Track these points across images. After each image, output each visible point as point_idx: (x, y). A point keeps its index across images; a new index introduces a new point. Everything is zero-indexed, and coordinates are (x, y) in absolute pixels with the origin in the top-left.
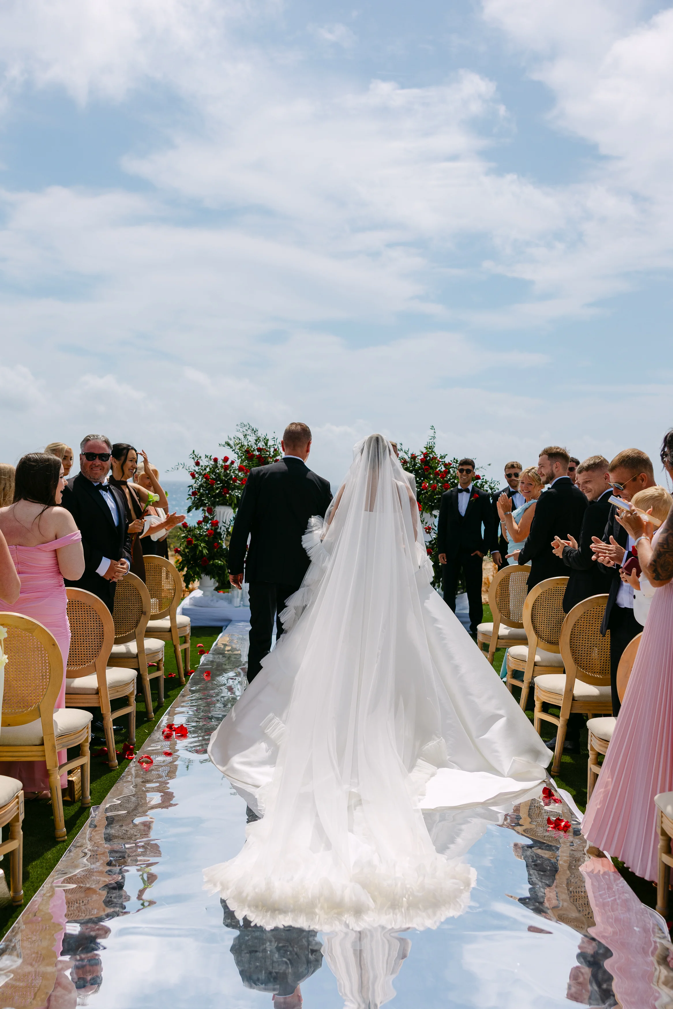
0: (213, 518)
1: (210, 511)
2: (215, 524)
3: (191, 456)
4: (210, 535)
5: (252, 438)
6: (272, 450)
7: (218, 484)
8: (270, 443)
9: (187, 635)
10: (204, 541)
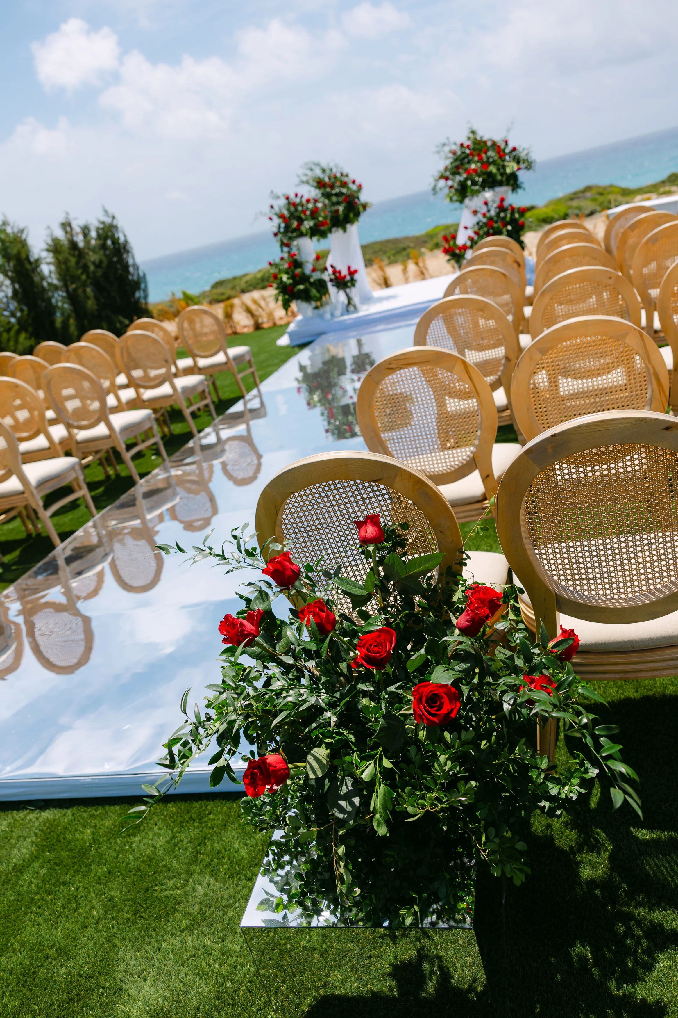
4: (291, 267)
9: (249, 362)
10: (287, 273)
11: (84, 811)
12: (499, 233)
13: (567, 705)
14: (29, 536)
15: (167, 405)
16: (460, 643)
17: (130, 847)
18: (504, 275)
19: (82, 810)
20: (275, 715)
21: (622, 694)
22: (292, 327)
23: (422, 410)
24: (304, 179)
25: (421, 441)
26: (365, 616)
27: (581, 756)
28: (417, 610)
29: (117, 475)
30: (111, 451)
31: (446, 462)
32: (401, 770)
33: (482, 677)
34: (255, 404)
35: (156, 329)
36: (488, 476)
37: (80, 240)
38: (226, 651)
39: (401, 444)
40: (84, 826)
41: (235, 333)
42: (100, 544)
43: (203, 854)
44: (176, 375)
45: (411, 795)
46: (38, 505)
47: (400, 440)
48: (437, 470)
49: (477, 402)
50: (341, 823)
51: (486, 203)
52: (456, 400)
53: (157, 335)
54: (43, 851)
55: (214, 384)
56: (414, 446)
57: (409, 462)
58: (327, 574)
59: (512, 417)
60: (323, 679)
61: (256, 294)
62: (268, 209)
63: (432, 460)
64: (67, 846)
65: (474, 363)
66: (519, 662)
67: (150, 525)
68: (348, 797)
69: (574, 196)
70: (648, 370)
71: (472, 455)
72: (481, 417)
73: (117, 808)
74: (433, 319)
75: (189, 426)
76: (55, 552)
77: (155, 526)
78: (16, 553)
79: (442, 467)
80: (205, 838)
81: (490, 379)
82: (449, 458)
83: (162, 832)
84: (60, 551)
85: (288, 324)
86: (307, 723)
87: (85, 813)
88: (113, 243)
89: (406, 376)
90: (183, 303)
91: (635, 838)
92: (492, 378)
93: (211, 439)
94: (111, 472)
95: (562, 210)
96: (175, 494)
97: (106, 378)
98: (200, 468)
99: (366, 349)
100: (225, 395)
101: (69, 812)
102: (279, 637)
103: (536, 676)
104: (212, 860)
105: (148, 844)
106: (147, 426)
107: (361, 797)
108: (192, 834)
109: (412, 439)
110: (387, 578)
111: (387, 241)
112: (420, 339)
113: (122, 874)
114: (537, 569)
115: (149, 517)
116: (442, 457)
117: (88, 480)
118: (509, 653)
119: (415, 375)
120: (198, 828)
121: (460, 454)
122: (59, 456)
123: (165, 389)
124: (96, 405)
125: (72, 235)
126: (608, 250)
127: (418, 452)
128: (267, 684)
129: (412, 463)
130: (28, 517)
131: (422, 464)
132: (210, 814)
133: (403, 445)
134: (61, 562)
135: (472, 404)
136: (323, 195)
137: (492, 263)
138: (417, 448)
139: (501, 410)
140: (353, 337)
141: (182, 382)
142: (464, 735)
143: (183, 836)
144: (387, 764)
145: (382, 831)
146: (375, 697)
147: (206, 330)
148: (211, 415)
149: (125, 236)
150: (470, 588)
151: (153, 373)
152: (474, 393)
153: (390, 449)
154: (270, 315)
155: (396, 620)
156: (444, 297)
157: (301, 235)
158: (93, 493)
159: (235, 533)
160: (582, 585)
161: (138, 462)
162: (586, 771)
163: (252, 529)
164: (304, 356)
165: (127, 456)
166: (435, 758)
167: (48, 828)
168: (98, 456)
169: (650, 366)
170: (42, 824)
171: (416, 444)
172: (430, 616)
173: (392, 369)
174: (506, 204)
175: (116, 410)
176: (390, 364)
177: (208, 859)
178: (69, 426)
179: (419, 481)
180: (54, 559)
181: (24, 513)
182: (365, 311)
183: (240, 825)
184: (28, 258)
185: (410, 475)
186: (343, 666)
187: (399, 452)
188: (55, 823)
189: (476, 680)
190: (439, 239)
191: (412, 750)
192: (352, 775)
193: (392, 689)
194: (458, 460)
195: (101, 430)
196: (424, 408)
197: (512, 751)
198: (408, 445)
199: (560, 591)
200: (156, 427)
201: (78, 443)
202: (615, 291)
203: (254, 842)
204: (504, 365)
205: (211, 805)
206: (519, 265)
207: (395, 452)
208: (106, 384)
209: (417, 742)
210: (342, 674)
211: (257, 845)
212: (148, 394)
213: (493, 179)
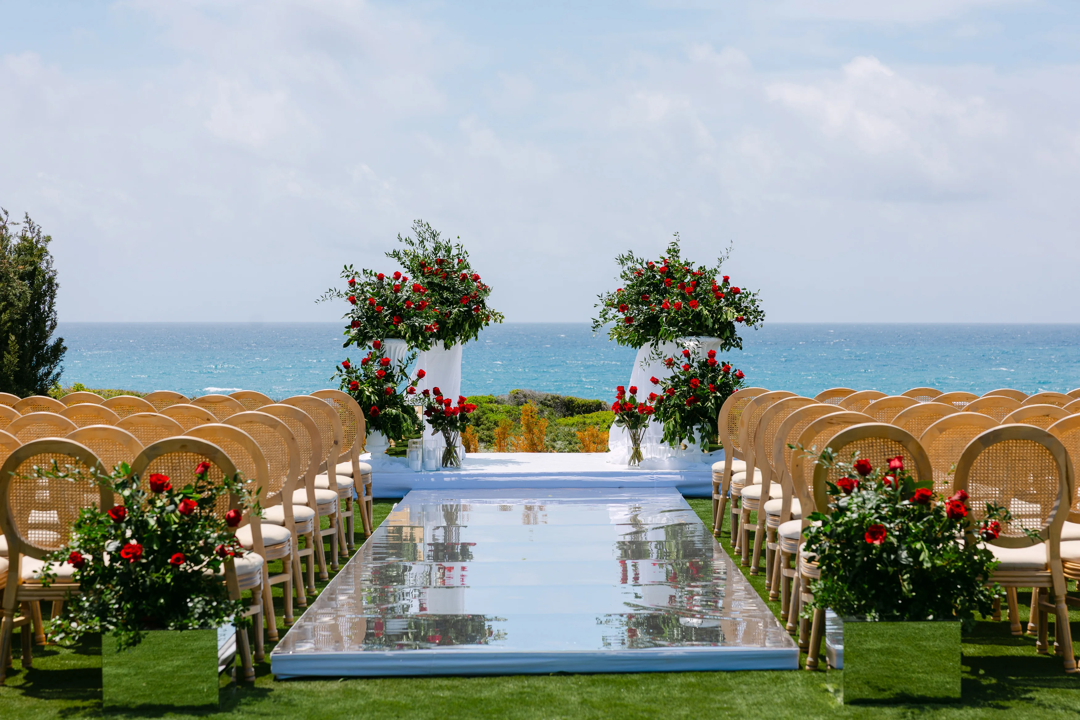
0: (382, 355)
1: (377, 346)
2: (386, 363)
3: (343, 274)
4: (381, 377)
5: (430, 246)
6: (456, 261)
7: (387, 310)
8: (454, 252)
10: (372, 385)
51: (686, 354)
174: (716, 361)
213: (701, 323)
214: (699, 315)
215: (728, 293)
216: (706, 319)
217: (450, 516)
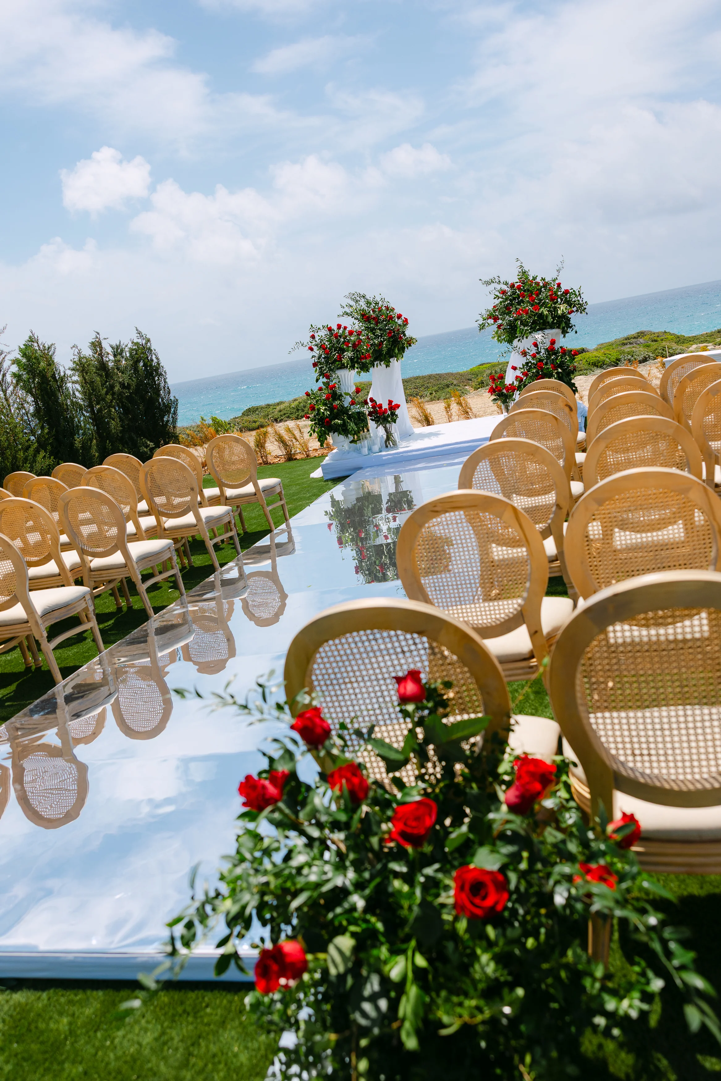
1: (329, 377)
4: (329, 398)
5: (363, 303)
6: (384, 308)
7: (333, 351)
8: (381, 303)
9: (280, 494)
10: (325, 404)
11: (63, 995)
12: (550, 376)
13: (626, 901)
14: (28, 669)
15: (189, 534)
16: (508, 822)
17: (112, 1042)
18: (556, 419)
19: (60, 994)
20: (295, 895)
21: (685, 889)
22: (327, 460)
23: (467, 557)
24: (348, 310)
25: (465, 590)
26: (399, 783)
27: (643, 964)
28: (459, 779)
29: (130, 608)
30: (125, 581)
31: (490, 614)
32: (436, 970)
33: (532, 861)
34: (282, 539)
35: (183, 455)
36: (536, 632)
37: (110, 359)
38: (243, 816)
39: (443, 592)
40: (61, 1014)
41: (266, 463)
42: (104, 682)
43: (196, 1056)
44: (201, 504)
45: (447, 1000)
46: (42, 637)
47: (442, 588)
48: (480, 622)
49: (527, 551)
50: (365, 1032)
51: (536, 345)
52: (504, 548)
53: (183, 461)
54: (11, 1042)
55: (240, 515)
56: (457, 595)
57: (451, 612)
58: (358, 733)
59: (563, 567)
60: (352, 856)
61: (291, 424)
62: (309, 339)
63: (476, 612)
64: (38, 1038)
65: (522, 508)
66: (573, 847)
67: (160, 664)
68: (373, 999)
69: (627, 341)
70: (713, 527)
71: (519, 609)
72: (531, 568)
73: (100, 993)
74: (480, 461)
75: (211, 559)
76: (55, 689)
77: (166, 666)
78: (13, 687)
79: (487, 619)
80: (199, 1037)
81: (540, 527)
82: (494, 610)
83: (150, 1026)
84: (61, 688)
85: (323, 456)
86: (330, 906)
87: (63, 997)
88: (145, 365)
89: (451, 520)
90: (212, 430)
91: (703, 1068)
92: (541, 525)
93: (234, 574)
94: (123, 604)
95: (614, 355)
96: (190, 632)
97: (126, 504)
98: (220, 605)
99: (404, 487)
100: (251, 528)
101: (45, 995)
102: (303, 804)
103: (594, 866)
104: (206, 1065)
105: (133, 1040)
106: (166, 556)
107: (390, 1000)
108: (184, 1030)
109: (455, 587)
110: (427, 741)
111: (430, 377)
112: (465, 481)
113: (99, 1076)
114: (593, 740)
115: (160, 655)
116: (487, 609)
117: (97, 611)
118: (560, 836)
119: (461, 519)
120: (192, 1023)
121: (506, 607)
122: (69, 585)
123: (189, 518)
124: (114, 531)
125: (100, 354)
126: (664, 397)
127: (460, 601)
128: (288, 858)
129: (453, 614)
130: (29, 648)
131: (465, 615)
132: (207, 1006)
133: (445, 594)
134: (60, 701)
135: (522, 552)
136: (367, 328)
137: (542, 406)
138: (460, 597)
139: (552, 560)
140: (390, 474)
141: (206, 512)
142: (509, 932)
143: (174, 1033)
144: (421, 961)
145: (411, 1043)
146: (409, 879)
147: (235, 458)
148: (235, 548)
149: (157, 359)
150: (517, 758)
151: (177, 501)
152: (524, 541)
153: (430, 597)
154: (305, 446)
155: (434, 791)
156: (491, 439)
157: (343, 367)
158: (101, 626)
159: (261, 681)
160: (643, 762)
161: (152, 594)
162: (648, 983)
163: (279, 678)
164: (338, 491)
165: (142, 587)
166: (476, 958)
167: (18, 1013)
168: (111, 586)
169: (715, 524)
170: (12, 1008)
171: (458, 593)
172: (472, 788)
173: (437, 512)
174: (556, 346)
175: (135, 537)
176: (435, 506)
177: (201, 1064)
178: (82, 552)
179: (465, 636)
180: (53, 697)
181: (25, 643)
182: (404, 447)
183: (241, 1023)
184: (53, 376)
185: (457, 630)
186: (374, 841)
187: (440, 600)
188: (28, 1007)
189: (523, 866)
190: (485, 377)
191: (450, 946)
192: (379, 972)
193: (429, 871)
194: (504, 613)
195: (117, 558)
196: (469, 555)
197: (564, 954)
198: (450, 594)
199: (618, 767)
200: (175, 558)
201: (91, 570)
202: (674, 442)
203: (256, 1045)
204: (555, 513)
205: (208, 996)
206: (571, 409)
207: (436, 601)
208: (126, 509)
209: (453, 935)
210: (371, 850)
211: (259, 1049)
212: (170, 523)
213: (544, 321)
214: (541, 316)
215: (562, 295)
216: (547, 316)
217: (397, 481)
